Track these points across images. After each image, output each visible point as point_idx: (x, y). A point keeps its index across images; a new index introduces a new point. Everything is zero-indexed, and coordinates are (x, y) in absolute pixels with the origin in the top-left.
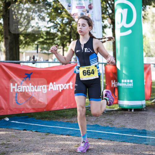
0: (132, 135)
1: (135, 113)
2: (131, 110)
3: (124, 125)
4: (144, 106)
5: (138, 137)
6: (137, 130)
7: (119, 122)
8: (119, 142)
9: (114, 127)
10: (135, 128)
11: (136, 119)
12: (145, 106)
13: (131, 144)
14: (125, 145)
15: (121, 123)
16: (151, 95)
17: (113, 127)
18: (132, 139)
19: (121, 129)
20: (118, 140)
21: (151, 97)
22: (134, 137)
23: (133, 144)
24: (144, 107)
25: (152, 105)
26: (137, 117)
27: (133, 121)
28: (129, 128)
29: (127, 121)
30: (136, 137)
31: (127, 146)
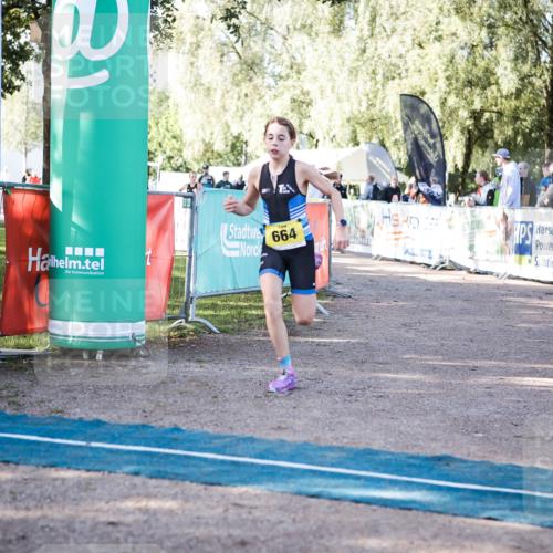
0: (84, 443)
3: (60, 408)
4: (139, 341)
5: (104, 449)
7: (45, 397)
8: (35, 468)
9: (25, 415)
10: (101, 417)
12: (144, 342)
13: (77, 473)
14: (55, 479)
15: (50, 401)
16: (170, 302)
17: (18, 413)
18: (83, 458)
19: (48, 421)
20: (33, 461)
21: (168, 311)
22: (92, 448)
23: (85, 475)
24: (138, 344)
25: (170, 337)
27: (95, 392)
28: (76, 417)
29: (73, 394)
30: (97, 448)
31: (63, 480)
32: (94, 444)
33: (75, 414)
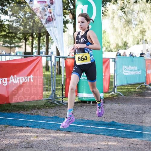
0: (89, 126)
1: (94, 105)
2: (90, 102)
3: (82, 117)
5: (95, 128)
6: (94, 121)
8: (77, 133)
10: (93, 119)
11: (94, 111)
12: (103, 99)
13: (88, 135)
14: (82, 136)
15: (79, 115)
16: (109, 88)
18: (89, 130)
19: (79, 120)
20: (76, 131)
21: (109, 90)
22: (91, 128)
23: (90, 135)
25: (110, 97)
26: (96, 108)
27: (91, 112)
28: (87, 119)
29: (85, 113)
30: (93, 128)
31: (85, 136)
32: (92, 127)
33: (86, 118)
